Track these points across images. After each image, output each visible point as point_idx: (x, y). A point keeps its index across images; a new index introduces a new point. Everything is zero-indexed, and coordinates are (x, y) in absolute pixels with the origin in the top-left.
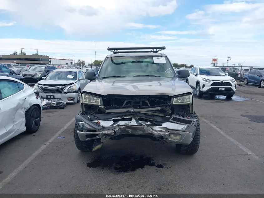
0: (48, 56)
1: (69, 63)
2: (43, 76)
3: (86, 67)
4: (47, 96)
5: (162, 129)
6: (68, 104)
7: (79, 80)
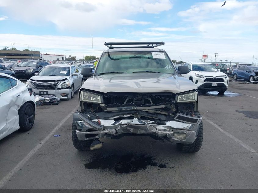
0: (39, 52)
1: (60, 59)
2: (35, 71)
3: (77, 62)
4: (40, 92)
5: (166, 128)
6: (62, 100)
7: (72, 76)
